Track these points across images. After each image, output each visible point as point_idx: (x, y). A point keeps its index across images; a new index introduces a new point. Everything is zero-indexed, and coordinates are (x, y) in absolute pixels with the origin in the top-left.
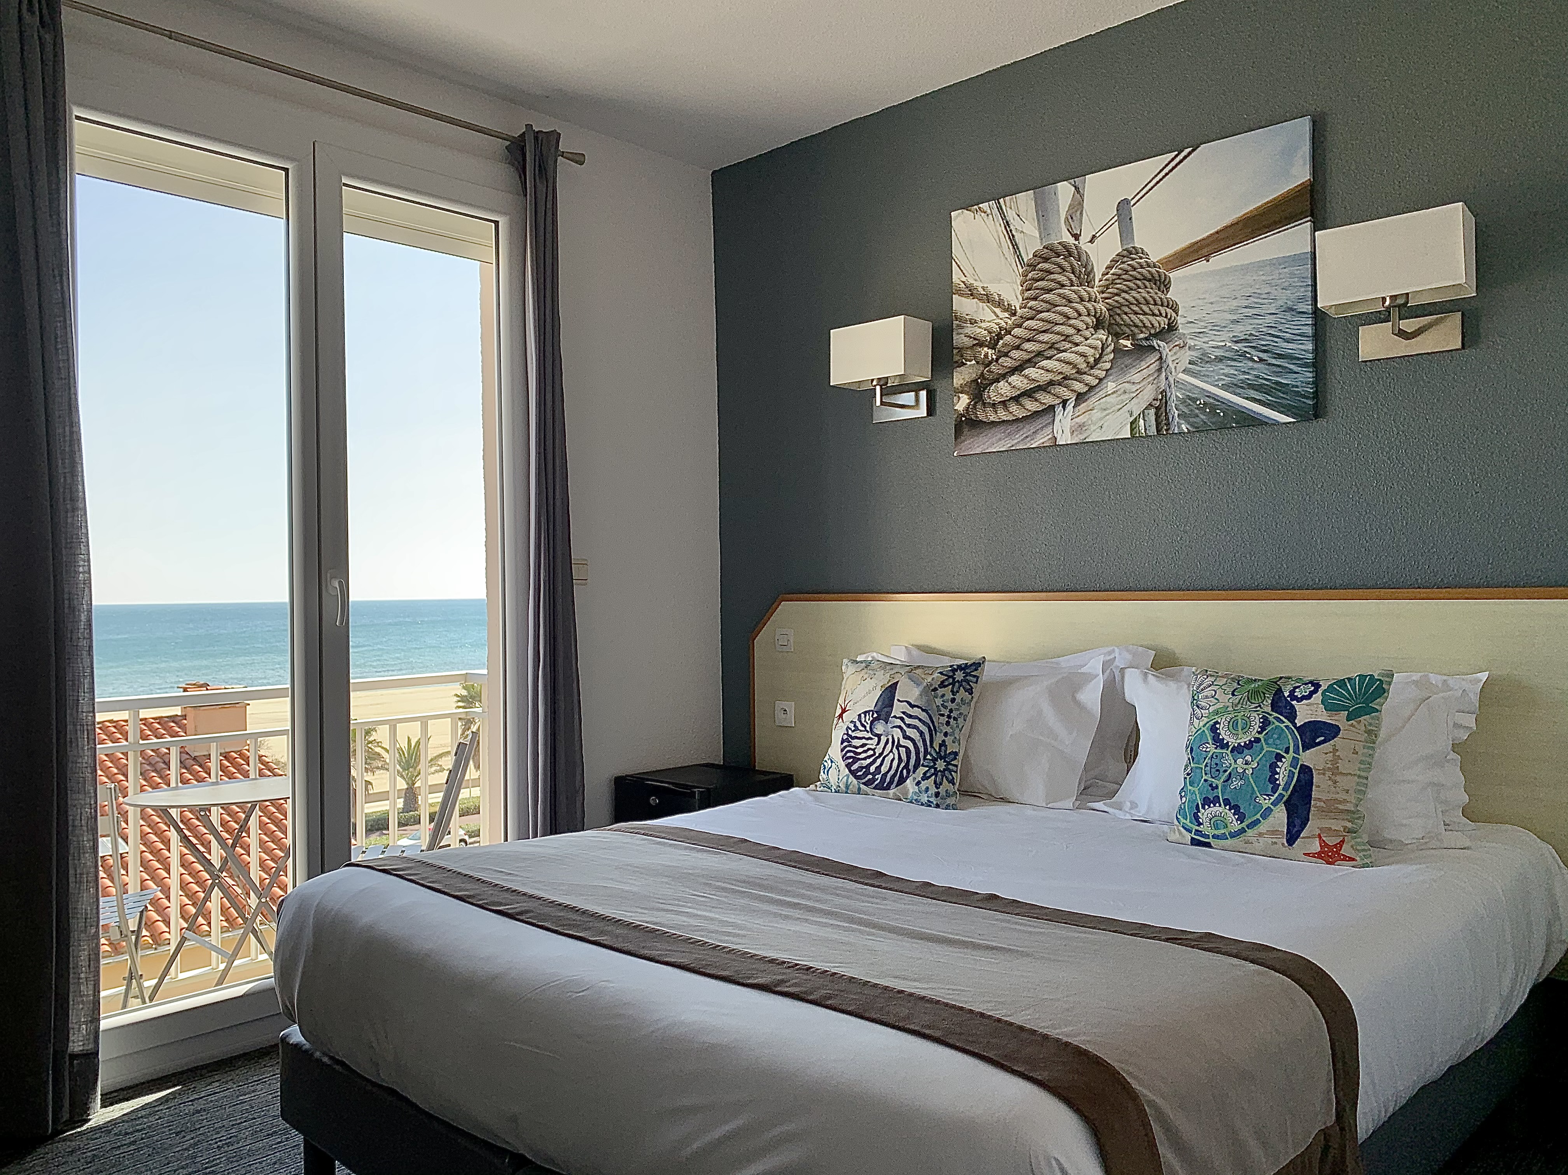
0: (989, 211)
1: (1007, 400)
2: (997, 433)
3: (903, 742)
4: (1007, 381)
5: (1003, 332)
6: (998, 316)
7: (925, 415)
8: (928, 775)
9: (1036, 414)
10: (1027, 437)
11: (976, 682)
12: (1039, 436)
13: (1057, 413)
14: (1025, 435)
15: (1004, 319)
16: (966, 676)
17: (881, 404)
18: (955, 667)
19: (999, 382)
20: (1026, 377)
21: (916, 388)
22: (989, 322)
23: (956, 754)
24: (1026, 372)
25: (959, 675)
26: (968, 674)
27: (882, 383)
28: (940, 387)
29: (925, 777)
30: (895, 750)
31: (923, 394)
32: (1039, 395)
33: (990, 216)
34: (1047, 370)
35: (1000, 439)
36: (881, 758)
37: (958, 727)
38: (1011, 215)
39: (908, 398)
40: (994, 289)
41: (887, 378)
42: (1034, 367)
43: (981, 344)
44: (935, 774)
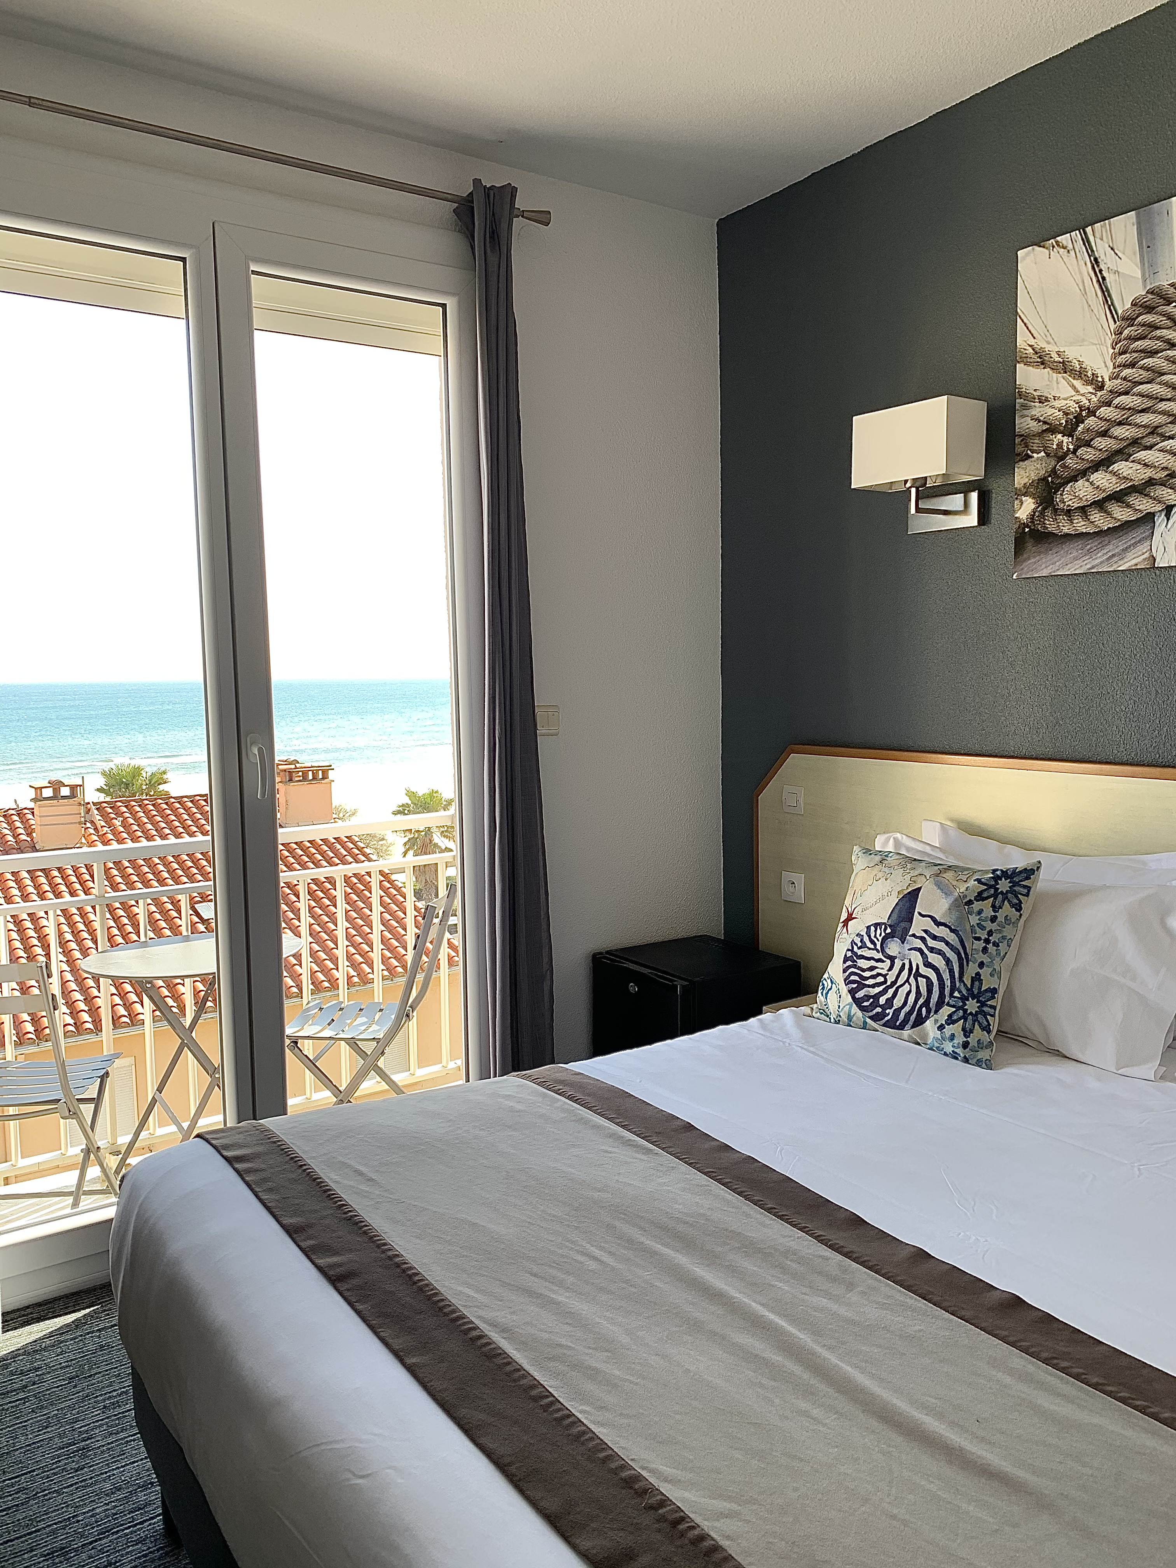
0: (1070, 246)
1: (1088, 506)
2: (1073, 549)
3: (923, 970)
4: (1088, 480)
5: (1084, 414)
6: (1078, 391)
7: (976, 524)
8: (955, 1017)
9: (1127, 526)
10: (1113, 555)
11: (1027, 895)
12: (1130, 555)
13: (1157, 524)
14: (1110, 554)
15: (1086, 394)
16: (1013, 886)
17: (917, 512)
18: (998, 873)
19: (1077, 481)
20: (1114, 474)
21: (965, 488)
22: (1065, 399)
23: (994, 991)
24: (1115, 467)
25: (1004, 885)
26: (1015, 884)
27: (918, 484)
28: (997, 487)
29: (950, 1020)
30: (912, 980)
31: (974, 496)
32: (1132, 499)
33: (1072, 253)
34: (1145, 465)
35: (1076, 559)
36: (894, 988)
37: (998, 954)
38: (1101, 249)
39: (955, 501)
40: (1073, 354)
41: (926, 478)
42: (1126, 460)
43: (1053, 429)
44: (964, 1018)
